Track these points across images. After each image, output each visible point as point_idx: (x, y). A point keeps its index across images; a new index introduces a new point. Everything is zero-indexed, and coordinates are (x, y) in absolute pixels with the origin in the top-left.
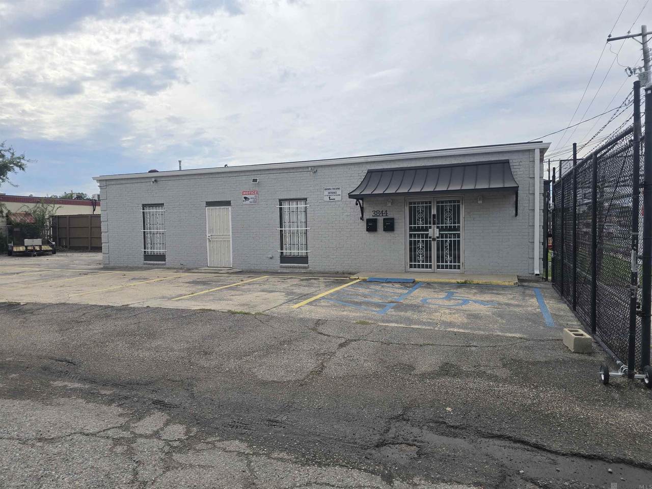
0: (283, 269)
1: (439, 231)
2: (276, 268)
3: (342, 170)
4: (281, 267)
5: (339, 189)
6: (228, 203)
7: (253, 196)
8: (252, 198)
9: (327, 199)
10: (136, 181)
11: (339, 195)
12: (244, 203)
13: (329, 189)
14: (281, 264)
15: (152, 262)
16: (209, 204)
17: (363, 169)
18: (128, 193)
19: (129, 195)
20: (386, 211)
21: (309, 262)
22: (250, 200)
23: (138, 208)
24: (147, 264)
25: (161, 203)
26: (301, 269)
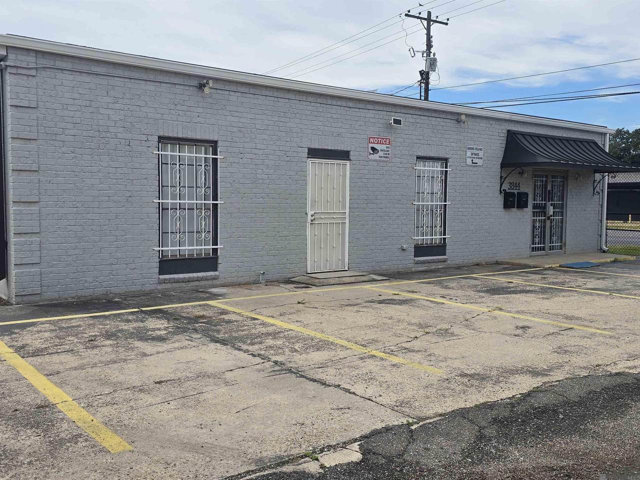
0: (417, 265)
1: (554, 209)
2: (410, 266)
3: (485, 125)
4: (417, 263)
5: (481, 150)
6: (344, 155)
7: (384, 147)
8: (382, 150)
9: (469, 161)
10: (145, 76)
11: (481, 158)
12: (372, 157)
13: (473, 149)
14: (417, 259)
15: (181, 276)
16: (314, 153)
17: (503, 127)
18: (116, 103)
19: (117, 106)
20: (519, 184)
21: (447, 251)
22: (381, 154)
23: (148, 144)
24: (164, 281)
25: (211, 138)
26: (439, 264)
